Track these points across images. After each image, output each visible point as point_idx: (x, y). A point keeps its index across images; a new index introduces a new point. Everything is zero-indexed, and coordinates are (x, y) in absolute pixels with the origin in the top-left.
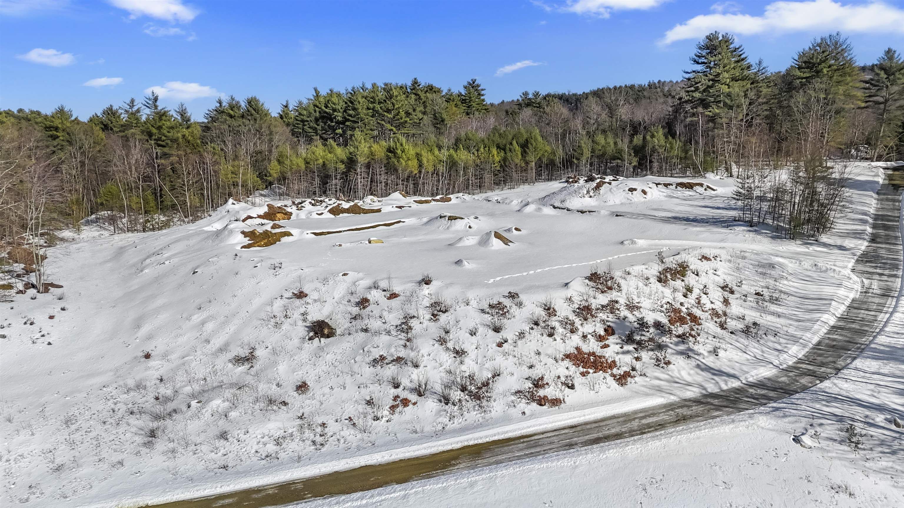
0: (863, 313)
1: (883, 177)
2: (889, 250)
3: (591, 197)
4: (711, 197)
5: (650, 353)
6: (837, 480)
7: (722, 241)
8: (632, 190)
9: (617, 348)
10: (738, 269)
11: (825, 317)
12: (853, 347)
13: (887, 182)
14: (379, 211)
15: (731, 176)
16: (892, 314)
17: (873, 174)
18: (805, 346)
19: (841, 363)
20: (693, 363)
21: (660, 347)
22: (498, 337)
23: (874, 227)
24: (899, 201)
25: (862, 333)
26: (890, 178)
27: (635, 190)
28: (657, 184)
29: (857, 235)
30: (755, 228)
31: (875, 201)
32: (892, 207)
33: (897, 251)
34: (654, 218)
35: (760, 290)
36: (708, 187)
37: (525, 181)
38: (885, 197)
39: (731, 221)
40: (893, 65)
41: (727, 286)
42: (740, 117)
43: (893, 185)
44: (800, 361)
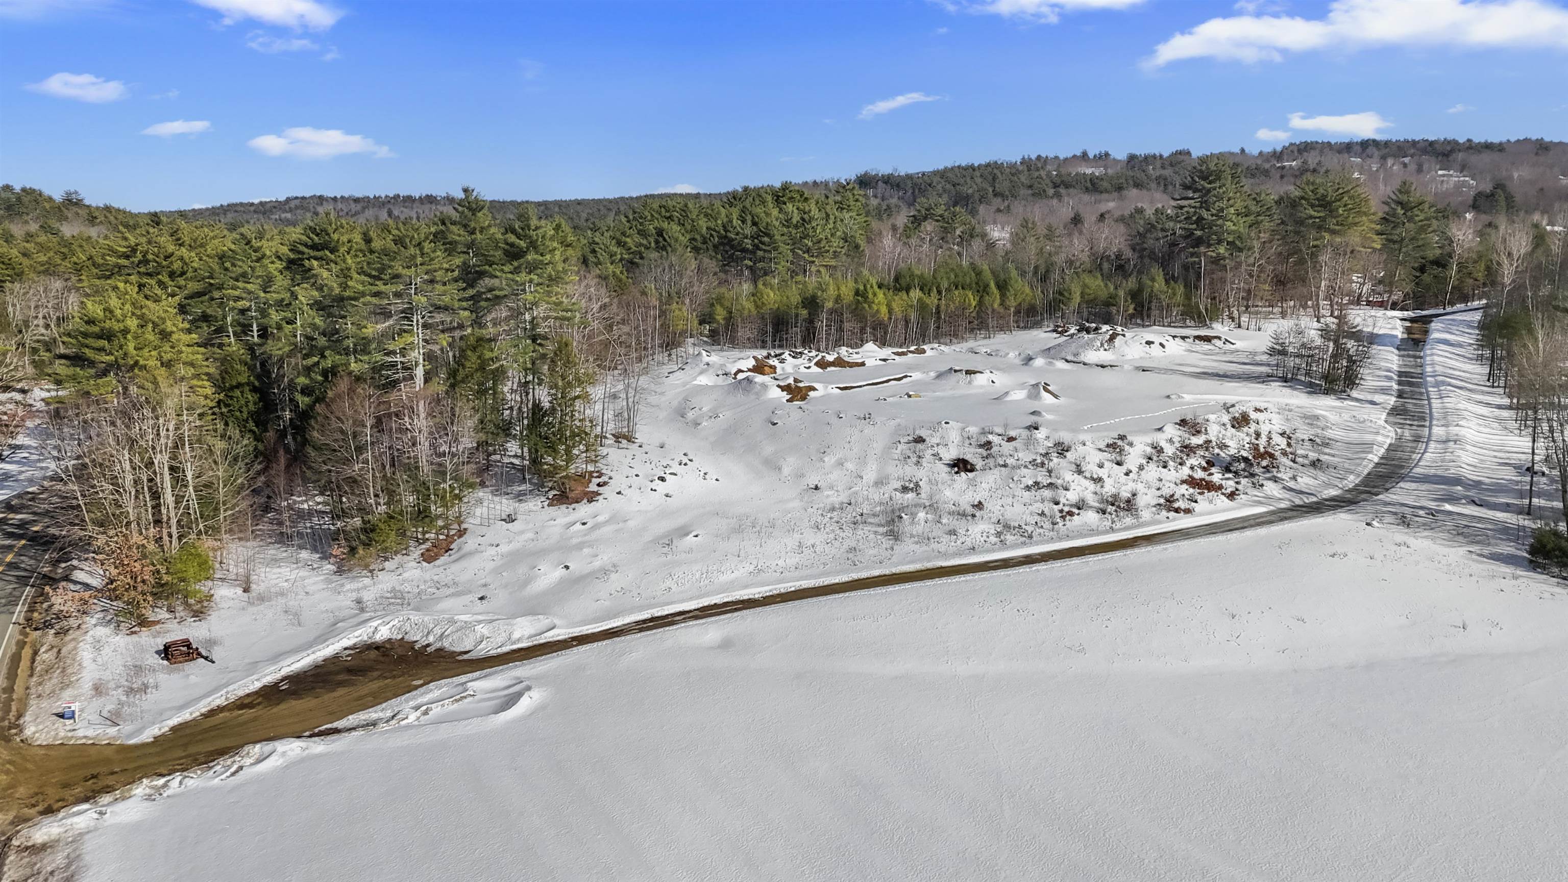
0: (1399, 454)
1: (1401, 329)
2: (1415, 404)
3: (1105, 350)
4: (1232, 352)
5: (1246, 480)
6: (1398, 541)
7: (1262, 395)
8: (1149, 343)
9: (1220, 476)
10: (1287, 419)
11: (1370, 456)
12: (1396, 476)
13: (1405, 336)
14: (863, 364)
15: (1240, 327)
16: (1423, 454)
17: (1390, 326)
18: (1359, 475)
19: (1388, 485)
20: (1281, 486)
21: (1252, 475)
22: (1123, 469)
23: (1400, 383)
24: (1421, 357)
25: (1402, 467)
26: (1408, 330)
27: (1153, 343)
28: (1174, 337)
29: (1384, 391)
30: (1289, 384)
31: (1397, 358)
32: (1413, 363)
33: (1423, 406)
34: (1184, 374)
35: (1312, 437)
36: (1226, 340)
37: (1002, 329)
38: (1406, 353)
39: (1265, 377)
40: (1411, 199)
41: (1284, 433)
42: (1251, 260)
43: (1413, 340)
44: (1357, 485)
